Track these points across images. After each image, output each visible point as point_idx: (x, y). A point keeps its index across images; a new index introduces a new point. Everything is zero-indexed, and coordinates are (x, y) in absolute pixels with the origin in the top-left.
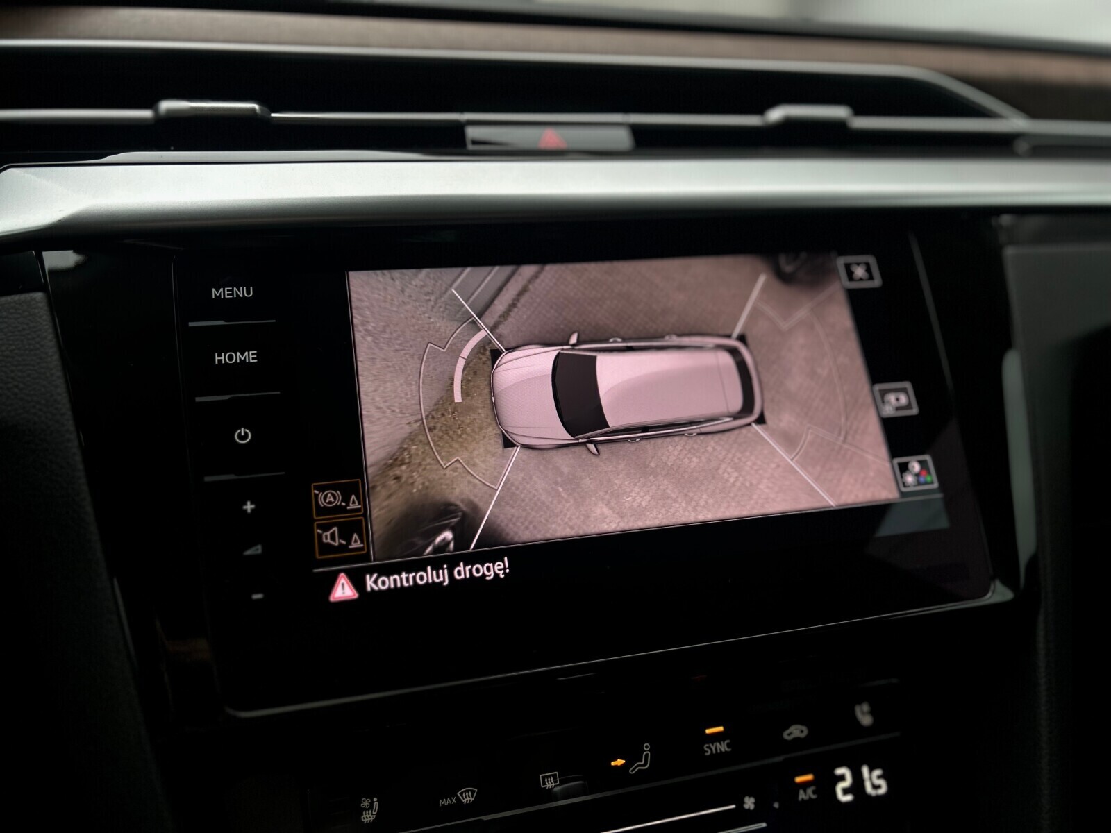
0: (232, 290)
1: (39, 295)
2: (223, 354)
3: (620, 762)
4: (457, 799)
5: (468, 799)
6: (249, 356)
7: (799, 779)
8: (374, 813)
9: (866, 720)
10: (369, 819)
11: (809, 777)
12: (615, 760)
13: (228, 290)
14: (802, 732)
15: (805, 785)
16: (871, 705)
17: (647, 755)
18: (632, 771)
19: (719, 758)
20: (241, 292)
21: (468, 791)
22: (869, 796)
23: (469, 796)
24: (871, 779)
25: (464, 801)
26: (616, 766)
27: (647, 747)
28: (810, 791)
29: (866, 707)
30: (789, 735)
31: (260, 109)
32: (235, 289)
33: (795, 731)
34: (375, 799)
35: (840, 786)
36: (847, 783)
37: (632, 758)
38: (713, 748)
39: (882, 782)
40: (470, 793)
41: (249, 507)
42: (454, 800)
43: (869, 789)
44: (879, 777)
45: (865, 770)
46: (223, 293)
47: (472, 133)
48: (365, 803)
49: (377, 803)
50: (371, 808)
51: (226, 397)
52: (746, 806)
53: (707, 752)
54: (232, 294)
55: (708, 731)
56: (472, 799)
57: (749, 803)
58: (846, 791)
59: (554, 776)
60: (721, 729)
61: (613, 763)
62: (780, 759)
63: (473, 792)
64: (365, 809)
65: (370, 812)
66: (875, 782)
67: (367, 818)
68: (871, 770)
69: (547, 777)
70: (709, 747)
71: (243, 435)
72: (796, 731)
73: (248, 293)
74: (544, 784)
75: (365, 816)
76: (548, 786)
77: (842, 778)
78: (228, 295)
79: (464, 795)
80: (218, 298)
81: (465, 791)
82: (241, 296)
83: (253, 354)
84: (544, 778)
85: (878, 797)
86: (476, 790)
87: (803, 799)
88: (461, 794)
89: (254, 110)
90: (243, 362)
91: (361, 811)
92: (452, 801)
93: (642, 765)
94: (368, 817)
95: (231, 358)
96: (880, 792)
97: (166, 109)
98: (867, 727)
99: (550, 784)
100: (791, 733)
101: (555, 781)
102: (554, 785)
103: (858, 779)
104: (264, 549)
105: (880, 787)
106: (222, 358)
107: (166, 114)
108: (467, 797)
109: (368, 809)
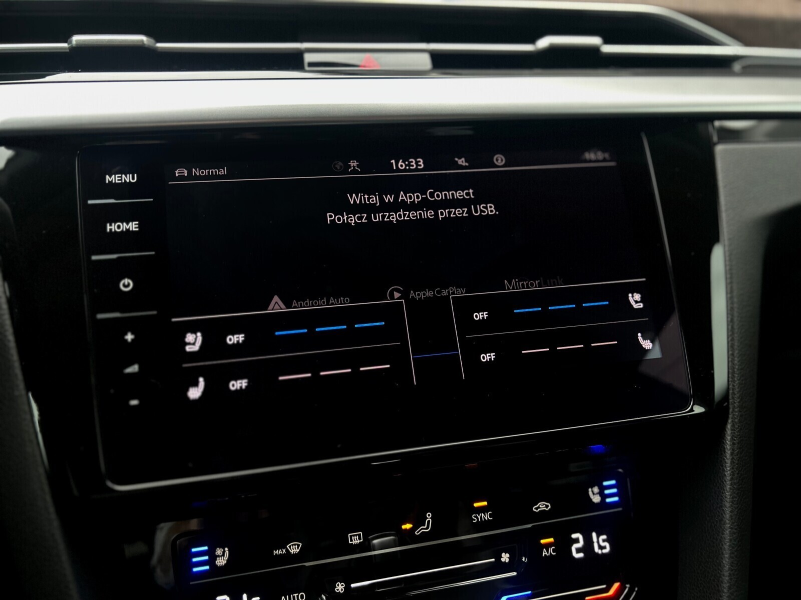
0: (121, 177)
2: (113, 224)
3: (408, 526)
4: (287, 550)
5: (295, 550)
6: (133, 226)
7: (543, 541)
8: (225, 559)
9: (596, 499)
10: (221, 564)
11: (551, 540)
12: (405, 524)
13: (118, 177)
14: (547, 506)
15: (547, 546)
16: (599, 488)
17: (429, 521)
18: (417, 533)
19: (484, 525)
20: (128, 178)
21: (295, 545)
22: (597, 554)
23: (295, 548)
24: (598, 542)
25: (292, 552)
26: (406, 530)
27: (429, 516)
28: (551, 550)
29: (596, 490)
30: (537, 509)
31: (147, 40)
32: (123, 176)
33: (540, 506)
34: (226, 549)
35: (575, 546)
36: (581, 544)
37: (419, 522)
38: (479, 518)
39: (607, 544)
40: (296, 546)
41: (129, 337)
42: (284, 551)
43: (596, 549)
44: (604, 541)
45: (594, 535)
46: (115, 179)
47: (309, 58)
48: (219, 551)
49: (228, 552)
50: (223, 555)
51: (114, 256)
52: (503, 560)
53: (475, 520)
54: (121, 180)
55: (476, 505)
56: (298, 551)
57: (505, 558)
58: (578, 551)
59: (359, 535)
60: (485, 503)
61: (404, 527)
62: (529, 526)
63: (298, 546)
64: (219, 556)
65: (222, 558)
66: (601, 544)
67: (220, 562)
68: (599, 535)
69: (354, 536)
70: (476, 517)
71: (126, 284)
72: (542, 506)
73: (133, 179)
74: (351, 540)
75: (218, 561)
76: (354, 542)
77: (577, 541)
78: (118, 180)
79: (292, 547)
80: (110, 182)
81: (293, 545)
82: (128, 181)
83: (135, 224)
84: (351, 536)
85: (603, 554)
86: (301, 544)
87: (545, 555)
88: (290, 547)
89: (142, 41)
90: (128, 230)
91: (215, 557)
92: (282, 551)
93: (425, 529)
95: (119, 227)
96: (605, 551)
97: (76, 41)
98: (598, 504)
99: (356, 541)
100: (539, 507)
101: (360, 539)
102: (358, 541)
103: (588, 542)
104: (140, 368)
105: (605, 548)
106: (112, 227)
107: (77, 45)
108: (294, 549)
109: (221, 556)
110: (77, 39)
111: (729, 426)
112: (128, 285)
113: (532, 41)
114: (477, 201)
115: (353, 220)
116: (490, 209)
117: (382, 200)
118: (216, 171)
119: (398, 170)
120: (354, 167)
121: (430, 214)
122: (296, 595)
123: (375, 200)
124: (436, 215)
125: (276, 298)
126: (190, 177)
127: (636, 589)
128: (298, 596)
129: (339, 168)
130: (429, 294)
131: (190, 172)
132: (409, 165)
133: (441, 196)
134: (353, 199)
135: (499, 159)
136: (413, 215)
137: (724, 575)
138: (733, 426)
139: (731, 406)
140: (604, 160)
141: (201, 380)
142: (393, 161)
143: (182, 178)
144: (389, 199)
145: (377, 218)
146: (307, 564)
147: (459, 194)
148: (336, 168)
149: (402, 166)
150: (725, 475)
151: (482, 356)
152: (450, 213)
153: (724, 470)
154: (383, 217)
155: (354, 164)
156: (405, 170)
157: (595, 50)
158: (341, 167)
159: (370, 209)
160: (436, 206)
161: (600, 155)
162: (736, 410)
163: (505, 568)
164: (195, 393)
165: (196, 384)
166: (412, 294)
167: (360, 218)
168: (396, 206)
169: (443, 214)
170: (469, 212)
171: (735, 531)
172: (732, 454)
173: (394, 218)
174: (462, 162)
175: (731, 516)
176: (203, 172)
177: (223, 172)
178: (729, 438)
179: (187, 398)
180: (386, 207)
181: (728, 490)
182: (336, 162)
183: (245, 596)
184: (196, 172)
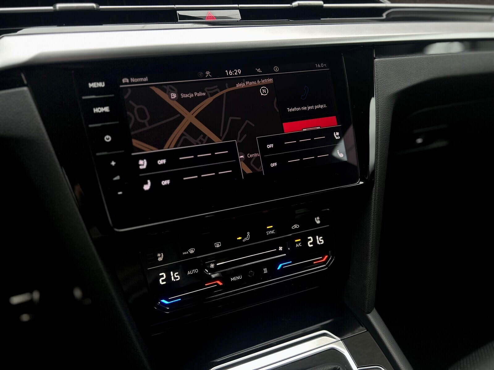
0: (97, 84)
1: (25, 89)
3: (240, 238)
4: (189, 252)
6: (106, 109)
7: (296, 241)
9: (318, 222)
11: (300, 240)
12: (238, 237)
14: (298, 226)
15: (298, 243)
16: (319, 217)
17: (248, 236)
18: (244, 241)
19: (271, 236)
20: (100, 85)
21: (192, 249)
22: (319, 244)
24: (319, 240)
25: (191, 252)
26: (239, 239)
27: (248, 233)
29: (318, 218)
30: (293, 228)
34: (162, 254)
35: (309, 242)
36: (312, 241)
37: (244, 236)
39: (322, 240)
41: (113, 163)
43: (318, 243)
44: (321, 239)
45: (317, 237)
46: (94, 85)
48: (159, 255)
50: (161, 256)
51: (99, 125)
52: (280, 250)
54: (97, 86)
55: (268, 227)
56: (193, 252)
57: (281, 248)
58: (311, 244)
59: (219, 243)
60: (272, 227)
61: (238, 239)
62: (291, 235)
63: (193, 250)
64: (159, 257)
66: (320, 240)
68: (319, 237)
69: (217, 244)
70: (268, 232)
72: (296, 226)
73: (103, 85)
74: (216, 246)
77: (310, 240)
80: (92, 87)
81: (191, 250)
84: (216, 244)
85: (321, 245)
86: (195, 249)
87: (297, 246)
88: (190, 251)
89: (93, 7)
90: (104, 111)
91: (158, 257)
92: (187, 253)
93: (247, 239)
94: (160, 259)
95: (100, 110)
96: (322, 243)
98: (319, 224)
99: (218, 246)
100: (294, 227)
101: (220, 245)
102: (219, 246)
103: (315, 240)
104: (121, 177)
105: (322, 242)
106: (96, 110)
107: (59, 9)
108: (192, 251)
109: (160, 257)
110: (59, 6)
111: (374, 189)
112: (108, 139)
113: (291, 3)
118: (142, 80)
119: (229, 76)
120: (208, 75)
122: (194, 270)
126: (130, 83)
127: (334, 257)
128: (195, 271)
129: (201, 76)
131: (130, 80)
132: (234, 73)
135: (276, 69)
137: (369, 249)
138: (376, 188)
139: (375, 180)
140: (324, 67)
141: (149, 181)
142: (227, 71)
143: (126, 83)
146: (198, 257)
148: (200, 76)
149: (231, 73)
150: (372, 209)
151: (271, 164)
153: (371, 207)
155: (208, 73)
156: (232, 76)
158: (202, 75)
161: (322, 65)
162: (377, 182)
163: (281, 253)
164: (147, 187)
165: (147, 183)
171: (375, 231)
172: (375, 200)
174: (259, 70)
175: (373, 225)
176: (136, 80)
177: (146, 79)
178: (374, 193)
179: (143, 190)
181: (373, 215)
182: (200, 72)
183: (172, 273)
184: (133, 80)
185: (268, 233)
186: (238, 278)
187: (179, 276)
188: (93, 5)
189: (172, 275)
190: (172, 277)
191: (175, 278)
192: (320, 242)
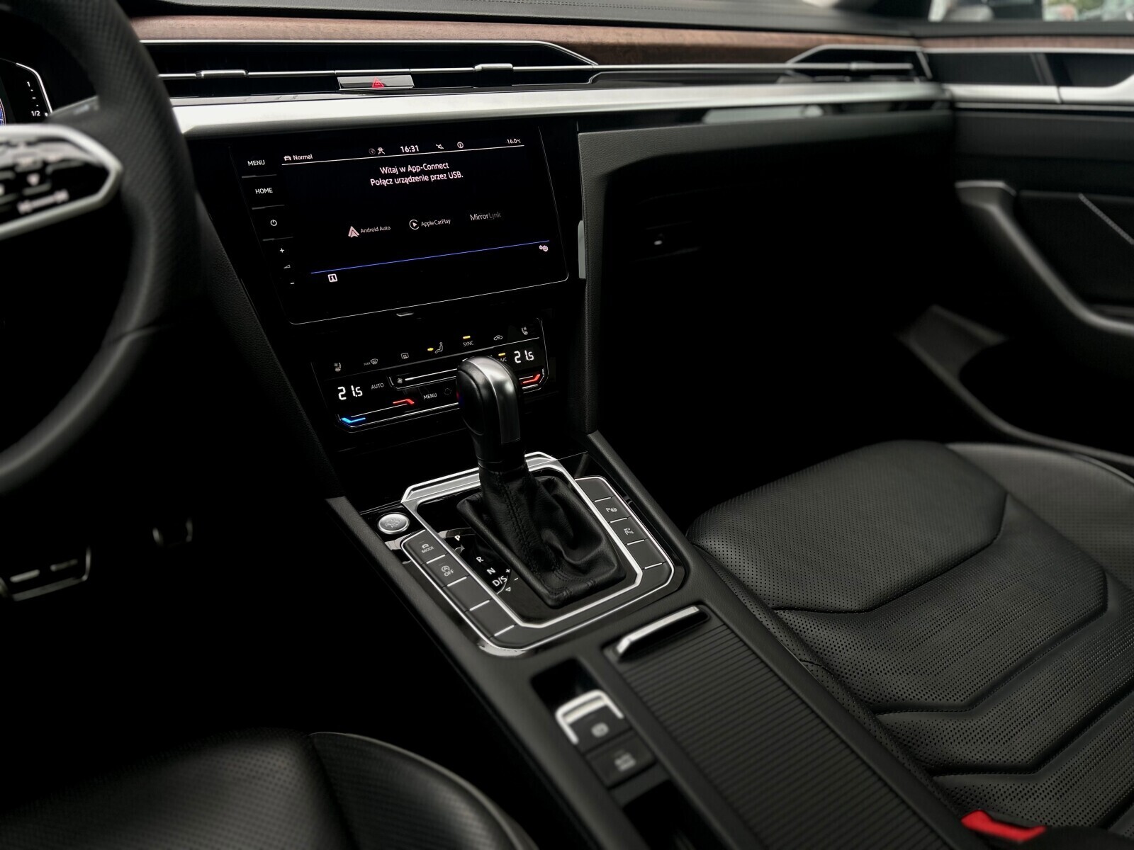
0: (256, 162)
2: (258, 189)
3: (431, 349)
4: (371, 363)
6: (269, 190)
7: (500, 354)
8: (339, 368)
9: (526, 333)
10: (338, 371)
11: (504, 354)
12: (429, 348)
14: (501, 337)
15: (502, 357)
16: (527, 328)
17: (441, 346)
18: (436, 352)
19: (469, 347)
20: (260, 163)
21: (374, 360)
22: (528, 361)
24: (527, 355)
25: (373, 364)
27: (441, 344)
28: (504, 358)
29: (525, 329)
30: (495, 338)
31: (245, 73)
34: (339, 363)
35: (516, 357)
36: (519, 357)
37: (436, 347)
39: (532, 356)
41: (282, 251)
43: (527, 358)
44: (531, 353)
45: (526, 352)
46: (253, 163)
47: (341, 80)
48: (336, 365)
49: (340, 365)
50: (338, 366)
51: (264, 208)
54: (256, 164)
55: (465, 338)
56: (376, 363)
58: (518, 359)
59: (406, 355)
60: (469, 337)
61: (429, 350)
62: (492, 347)
63: (376, 360)
64: (336, 367)
66: (529, 356)
68: (528, 352)
72: (498, 337)
73: (263, 163)
74: (403, 357)
75: (336, 369)
77: (517, 355)
80: (251, 165)
84: (402, 355)
85: (531, 361)
88: (372, 361)
89: (242, 74)
90: (267, 192)
92: (368, 364)
93: (439, 350)
94: (338, 370)
95: (262, 191)
96: (531, 359)
97: (205, 75)
98: (526, 336)
99: (405, 357)
102: (407, 358)
103: (523, 355)
104: (292, 266)
106: (259, 191)
107: (204, 77)
108: (374, 362)
110: (205, 72)
112: (275, 223)
113: (473, 67)
114: (450, 170)
115: (385, 183)
116: (458, 175)
117: (399, 171)
118: (307, 157)
119: (405, 153)
120: (381, 152)
121: (426, 178)
122: (378, 384)
123: (395, 171)
124: (430, 178)
125: (352, 228)
126: (293, 161)
130: (431, 223)
131: (292, 158)
132: (411, 149)
133: (430, 167)
134: (384, 170)
135: (460, 145)
136: (417, 179)
140: (518, 144)
142: (402, 147)
143: (288, 161)
144: (403, 170)
145: (398, 181)
146: (382, 369)
147: (441, 166)
148: (371, 153)
149: (407, 150)
152: (437, 177)
154: (401, 180)
155: (380, 150)
156: (409, 153)
157: (510, 70)
158: (374, 152)
159: (393, 176)
160: (429, 173)
161: (516, 141)
166: (422, 224)
167: (389, 182)
168: (407, 174)
169: (433, 178)
170: (447, 176)
173: (407, 181)
174: (440, 146)
176: (300, 158)
177: (310, 157)
180: (402, 175)
182: (371, 149)
183: (352, 387)
184: (295, 157)
185: (465, 344)
186: (433, 396)
187: (361, 392)
188: (243, 72)
189: (353, 389)
190: (354, 393)
191: (356, 393)
192: (529, 358)
